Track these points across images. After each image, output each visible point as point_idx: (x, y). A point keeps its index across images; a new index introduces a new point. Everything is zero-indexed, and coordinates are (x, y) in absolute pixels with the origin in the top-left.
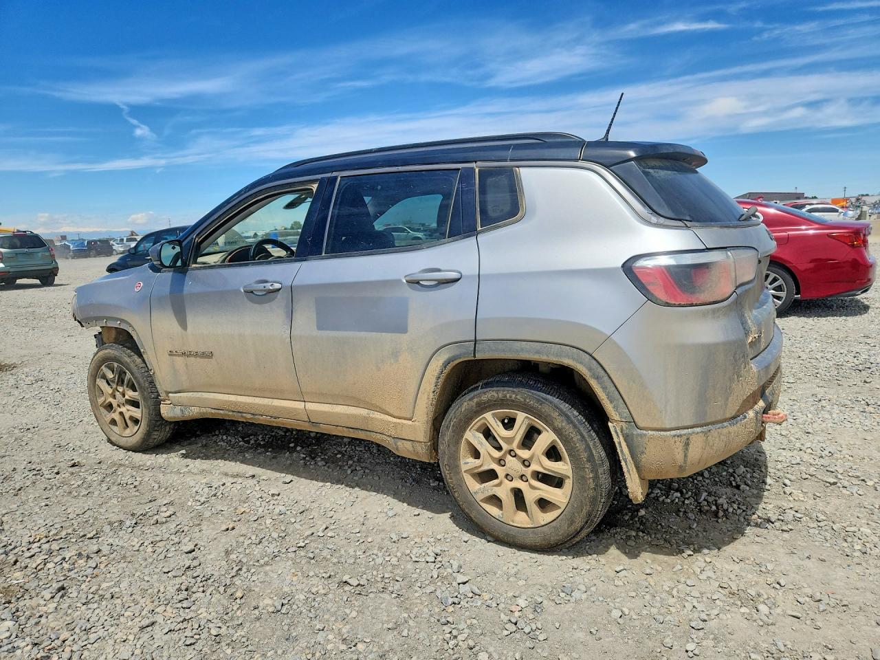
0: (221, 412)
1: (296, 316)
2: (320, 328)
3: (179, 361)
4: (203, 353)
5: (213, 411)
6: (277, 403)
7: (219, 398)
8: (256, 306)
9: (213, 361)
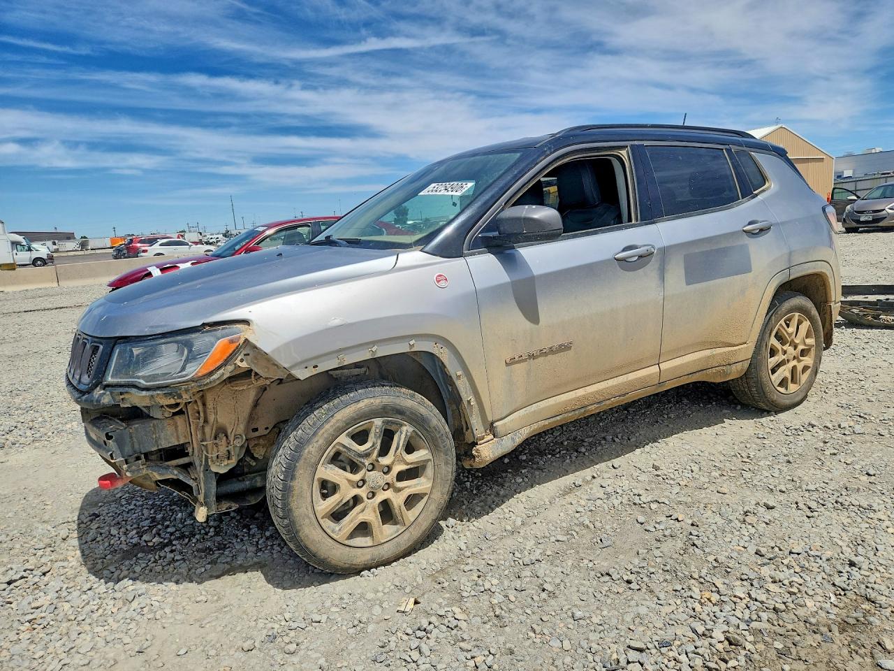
0: (558, 418)
1: (668, 276)
2: (688, 283)
3: (519, 368)
4: (560, 346)
5: (547, 422)
6: (632, 376)
7: (563, 399)
8: (631, 273)
9: (571, 353)
